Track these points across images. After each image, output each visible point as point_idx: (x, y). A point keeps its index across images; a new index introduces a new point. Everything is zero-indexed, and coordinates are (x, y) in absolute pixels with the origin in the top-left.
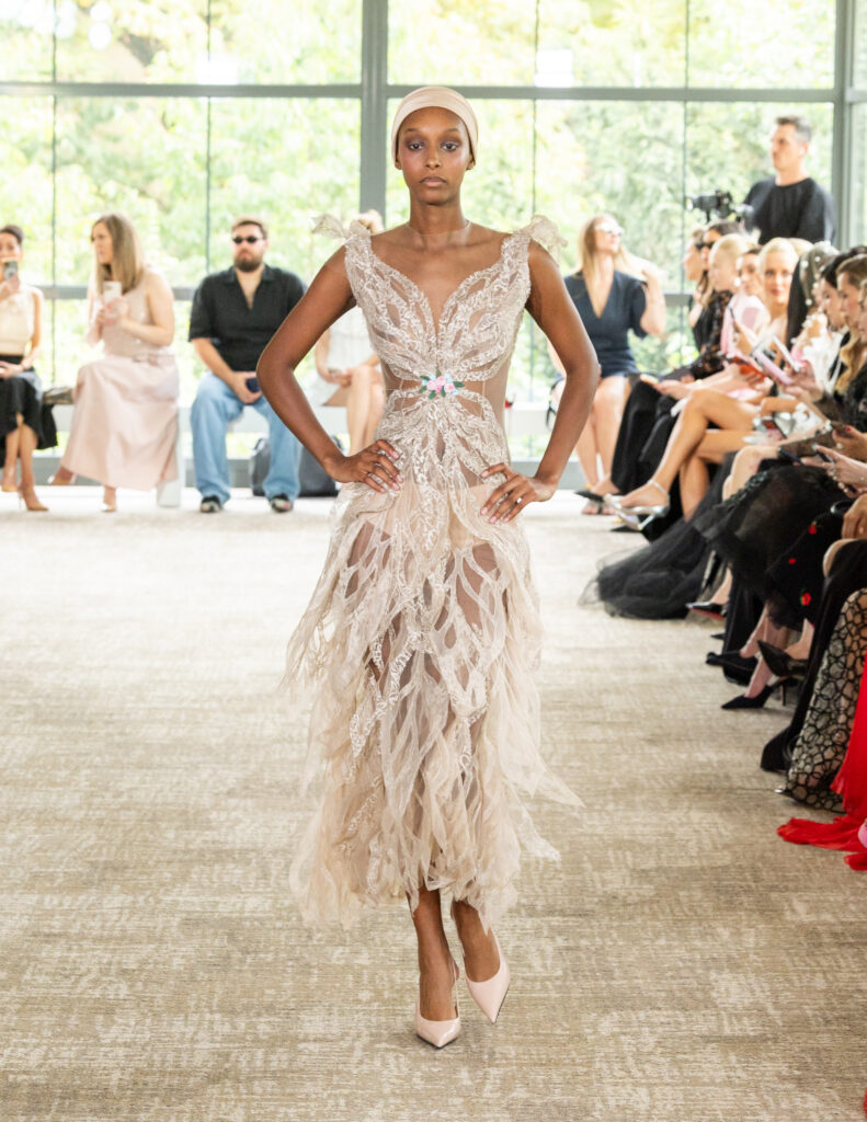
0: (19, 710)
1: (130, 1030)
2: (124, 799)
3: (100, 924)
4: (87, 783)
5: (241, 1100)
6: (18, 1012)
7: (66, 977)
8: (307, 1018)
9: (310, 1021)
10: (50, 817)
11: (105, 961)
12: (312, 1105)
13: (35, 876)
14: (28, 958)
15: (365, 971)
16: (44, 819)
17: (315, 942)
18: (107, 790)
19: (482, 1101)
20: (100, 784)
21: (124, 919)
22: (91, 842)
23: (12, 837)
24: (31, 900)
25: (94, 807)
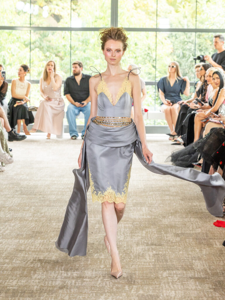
0: (17, 191)
1: (40, 275)
2: (43, 214)
3: (34, 247)
4: (33, 210)
5: (68, 294)
6: (11, 270)
7: (24, 261)
8: (87, 272)
9: (87, 273)
10: (23, 219)
11: (35, 257)
12: (86, 295)
13: (18, 235)
14: (15, 256)
15: (103, 260)
16: (21, 220)
17: (90, 252)
18: (38, 212)
19: (131, 294)
20: (37, 210)
21: (40, 246)
22: (33, 226)
23: (13, 224)
24: (16, 241)
25: (35, 217)
